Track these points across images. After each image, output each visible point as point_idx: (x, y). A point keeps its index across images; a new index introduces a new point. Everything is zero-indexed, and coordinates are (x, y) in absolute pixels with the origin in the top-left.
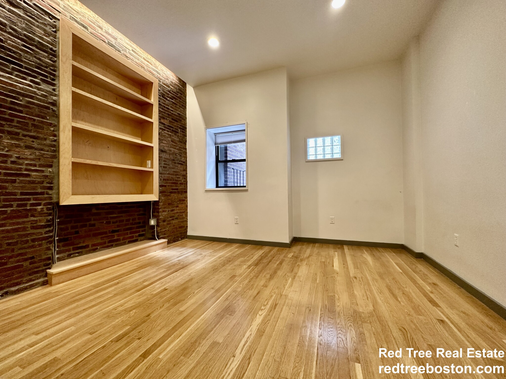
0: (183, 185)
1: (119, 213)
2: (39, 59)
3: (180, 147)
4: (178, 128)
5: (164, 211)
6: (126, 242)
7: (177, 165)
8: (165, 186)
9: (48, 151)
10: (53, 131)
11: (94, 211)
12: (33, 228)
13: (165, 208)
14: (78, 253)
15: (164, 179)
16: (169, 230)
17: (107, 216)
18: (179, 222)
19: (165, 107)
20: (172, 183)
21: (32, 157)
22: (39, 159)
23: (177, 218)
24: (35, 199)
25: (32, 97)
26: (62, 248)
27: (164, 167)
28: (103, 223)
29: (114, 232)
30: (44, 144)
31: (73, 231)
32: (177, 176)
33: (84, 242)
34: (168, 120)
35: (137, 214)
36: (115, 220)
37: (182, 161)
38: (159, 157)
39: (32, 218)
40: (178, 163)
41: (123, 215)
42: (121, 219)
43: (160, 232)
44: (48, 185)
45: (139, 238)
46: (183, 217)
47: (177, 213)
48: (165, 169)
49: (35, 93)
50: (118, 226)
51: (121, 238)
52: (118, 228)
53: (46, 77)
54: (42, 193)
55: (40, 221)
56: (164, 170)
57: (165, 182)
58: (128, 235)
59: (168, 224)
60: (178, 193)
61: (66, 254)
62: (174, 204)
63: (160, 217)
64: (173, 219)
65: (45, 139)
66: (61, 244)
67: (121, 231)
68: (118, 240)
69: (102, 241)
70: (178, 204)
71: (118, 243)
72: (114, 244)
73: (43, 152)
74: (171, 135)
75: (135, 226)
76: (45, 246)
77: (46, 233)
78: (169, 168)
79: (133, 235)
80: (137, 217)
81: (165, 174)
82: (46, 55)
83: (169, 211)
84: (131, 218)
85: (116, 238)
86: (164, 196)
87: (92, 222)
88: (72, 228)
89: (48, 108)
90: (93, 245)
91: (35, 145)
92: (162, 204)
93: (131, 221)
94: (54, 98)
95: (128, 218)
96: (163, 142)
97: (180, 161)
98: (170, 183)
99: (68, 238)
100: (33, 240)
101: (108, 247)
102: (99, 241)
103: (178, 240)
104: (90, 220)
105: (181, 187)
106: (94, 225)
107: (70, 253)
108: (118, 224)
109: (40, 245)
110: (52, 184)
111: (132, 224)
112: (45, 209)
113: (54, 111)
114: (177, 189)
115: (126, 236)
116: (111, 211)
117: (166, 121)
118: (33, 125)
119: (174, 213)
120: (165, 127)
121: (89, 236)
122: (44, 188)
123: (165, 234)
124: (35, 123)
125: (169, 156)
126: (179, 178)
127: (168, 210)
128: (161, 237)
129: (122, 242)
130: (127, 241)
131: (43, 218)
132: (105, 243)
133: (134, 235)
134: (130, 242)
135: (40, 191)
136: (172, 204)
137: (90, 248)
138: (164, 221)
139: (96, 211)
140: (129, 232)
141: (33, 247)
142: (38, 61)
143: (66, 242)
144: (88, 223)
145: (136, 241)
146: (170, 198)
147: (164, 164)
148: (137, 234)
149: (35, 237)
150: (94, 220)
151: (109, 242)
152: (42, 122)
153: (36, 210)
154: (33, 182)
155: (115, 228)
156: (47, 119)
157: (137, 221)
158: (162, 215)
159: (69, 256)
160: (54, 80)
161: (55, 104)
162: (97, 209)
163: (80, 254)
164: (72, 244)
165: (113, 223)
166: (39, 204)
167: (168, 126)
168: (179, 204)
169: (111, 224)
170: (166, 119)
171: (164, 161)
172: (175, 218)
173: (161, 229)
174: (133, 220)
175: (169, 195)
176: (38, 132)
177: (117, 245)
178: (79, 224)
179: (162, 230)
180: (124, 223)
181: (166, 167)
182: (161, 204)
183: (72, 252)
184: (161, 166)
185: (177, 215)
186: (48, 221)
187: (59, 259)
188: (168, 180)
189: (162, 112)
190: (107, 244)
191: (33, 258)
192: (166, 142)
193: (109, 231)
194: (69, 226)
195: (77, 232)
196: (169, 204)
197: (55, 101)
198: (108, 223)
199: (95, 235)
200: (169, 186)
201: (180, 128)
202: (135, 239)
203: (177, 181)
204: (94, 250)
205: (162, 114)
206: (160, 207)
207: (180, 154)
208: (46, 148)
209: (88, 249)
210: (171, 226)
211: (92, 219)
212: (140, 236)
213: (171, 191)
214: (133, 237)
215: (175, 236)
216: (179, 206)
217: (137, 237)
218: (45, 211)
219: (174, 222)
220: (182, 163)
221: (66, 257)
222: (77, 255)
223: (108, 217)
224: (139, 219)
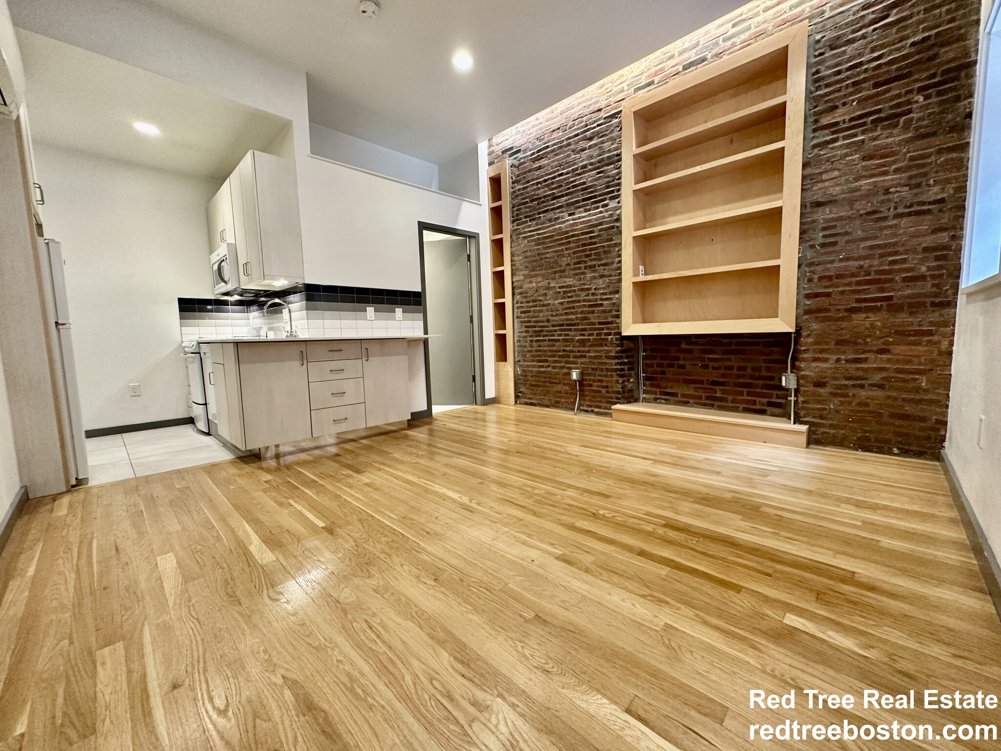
0: (929, 283)
1: (724, 353)
2: (608, 177)
3: (912, 159)
4: (910, 96)
5: (815, 360)
6: (739, 407)
7: (895, 222)
8: (828, 295)
9: (615, 276)
10: (618, 251)
11: (684, 346)
12: (608, 357)
13: (822, 351)
14: (665, 400)
15: (821, 278)
16: (837, 412)
17: (703, 356)
18: (889, 397)
19: (839, 73)
20: (858, 283)
21: (604, 286)
22: (609, 286)
23: (880, 387)
24: (608, 329)
25: (601, 224)
26: (649, 389)
27: (823, 245)
28: (696, 365)
29: (714, 383)
30: (613, 269)
31: (659, 369)
32: (890, 259)
33: (672, 387)
34: (853, 101)
35: (764, 360)
36: (716, 364)
37: (924, 203)
38: (801, 223)
39: (606, 348)
40: (897, 216)
41: (732, 357)
42: (728, 363)
43: (803, 408)
44: (616, 313)
45: (770, 409)
46: (921, 388)
47: (882, 369)
48: (831, 249)
49: (604, 217)
50: (723, 376)
51: (730, 398)
52: (724, 380)
53: (613, 192)
54: (611, 323)
55: (611, 351)
56: (825, 253)
57: (828, 284)
58: (743, 395)
59: (835, 395)
60: (895, 308)
61: (652, 396)
62: (866, 343)
63: (802, 373)
64: (862, 387)
65: (613, 263)
66: (648, 383)
67: (728, 385)
68: (722, 399)
69: (696, 393)
70: (887, 343)
71: (723, 404)
72: (717, 403)
73: (611, 278)
74: (863, 141)
75: (761, 382)
76: (615, 378)
77: (616, 364)
78: (847, 242)
79: (754, 398)
80: (763, 365)
81: (832, 262)
82: (613, 166)
83: (838, 360)
84: (749, 365)
85: (718, 395)
86: (821, 322)
87: (682, 362)
88: (659, 365)
89: (613, 227)
90: (683, 396)
91: (606, 273)
92: (810, 340)
93: (749, 371)
94: (618, 212)
95: (743, 364)
96: (824, 177)
97: (911, 206)
98: (850, 284)
99: (654, 377)
100: (607, 370)
101: (704, 405)
102: (691, 392)
103: (880, 451)
104: (678, 359)
105: (909, 292)
106: (683, 367)
107: (656, 396)
108: (722, 371)
109: (612, 376)
110: (618, 311)
111: (752, 377)
112: (614, 339)
113: (618, 227)
114: (890, 298)
115: (739, 398)
116: (709, 348)
117: (841, 110)
118: (605, 252)
119: (863, 369)
120: (833, 133)
121: (678, 381)
122: (613, 316)
123: (821, 417)
124: (606, 249)
125: (847, 208)
126: (904, 261)
127: (835, 357)
128: (806, 419)
129: (730, 405)
130: (741, 407)
131: (612, 348)
132: (701, 398)
133: (758, 399)
134: (747, 410)
135: (610, 320)
136: (855, 343)
137: (679, 398)
138: (819, 384)
139: (687, 347)
140: (745, 390)
141: (606, 376)
142: (607, 180)
143: (653, 382)
144: (675, 363)
145: (762, 412)
146: (845, 324)
147: (825, 236)
148: (765, 400)
149: (607, 367)
150: (684, 359)
151: (708, 398)
152: (609, 246)
153: (607, 339)
154: (604, 312)
155: (717, 377)
156: (614, 240)
157: (764, 373)
158: (810, 369)
159: (655, 400)
160: (619, 190)
161: (618, 220)
162: (688, 344)
163: (667, 402)
164: (659, 386)
165: (713, 368)
166: (610, 334)
167: (851, 120)
168: (893, 343)
169: (710, 370)
170: (844, 104)
171: (824, 229)
172: (870, 385)
173: (803, 402)
174: (753, 369)
175: (842, 319)
176: (607, 258)
177: (721, 408)
178: (666, 362)
179: (810, 406)
180: (735, 371)
181: (835, 244)
182: (806, 341)
183: (658, 396)
184: (812, 247)
185: (877, 377)
186: (617, 352)
187: (645, 400)
188: (838, 277)
189: (826, 95)
190: (704, 401)
191: (607, 387)
192: (836, 173)
193: (707, 380)
194: (655, 362)
195: (663, 373)
196: (839, 342)
197: (618, 215)
198: (706, 367)
199: (687, 382)
200: (842, 292)
201: (920, 90)
202: (758, 407)
203: (889, 272)
204: (685, 403)
205: (826, 102)
206: (803, 348)
207: (913, 182)
208: (614, 273)
209: (676, 399)
210: (850, 403)
211: (681, 358)
212: (770, 404)
213: (855, 305)
214: (755, 403)
215: (872, 437)
216: (894, 352)
217: (763, 405)
218: (615, 342)
219: (863, 393)
220: (925, 208)
221: (652, 400)
222: (663, 401)
223: (704, 358)
224: (768, 369)
